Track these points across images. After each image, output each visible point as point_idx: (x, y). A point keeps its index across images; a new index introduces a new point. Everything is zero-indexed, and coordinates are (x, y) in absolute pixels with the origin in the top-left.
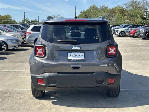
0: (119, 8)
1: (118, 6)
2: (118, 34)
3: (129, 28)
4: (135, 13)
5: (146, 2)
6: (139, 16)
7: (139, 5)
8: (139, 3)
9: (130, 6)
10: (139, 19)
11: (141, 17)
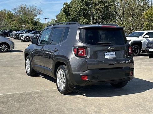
0: (5, 12)
1: (4, 10)
2: (23, 39)
3: (33, 33)
4: (26, 18)
5: (35, 9)
6: (30, 22)
7: (29, 11)
8: (28, 9)
9: (19, 11)
10: (30, 24)
11: (31, 23)
